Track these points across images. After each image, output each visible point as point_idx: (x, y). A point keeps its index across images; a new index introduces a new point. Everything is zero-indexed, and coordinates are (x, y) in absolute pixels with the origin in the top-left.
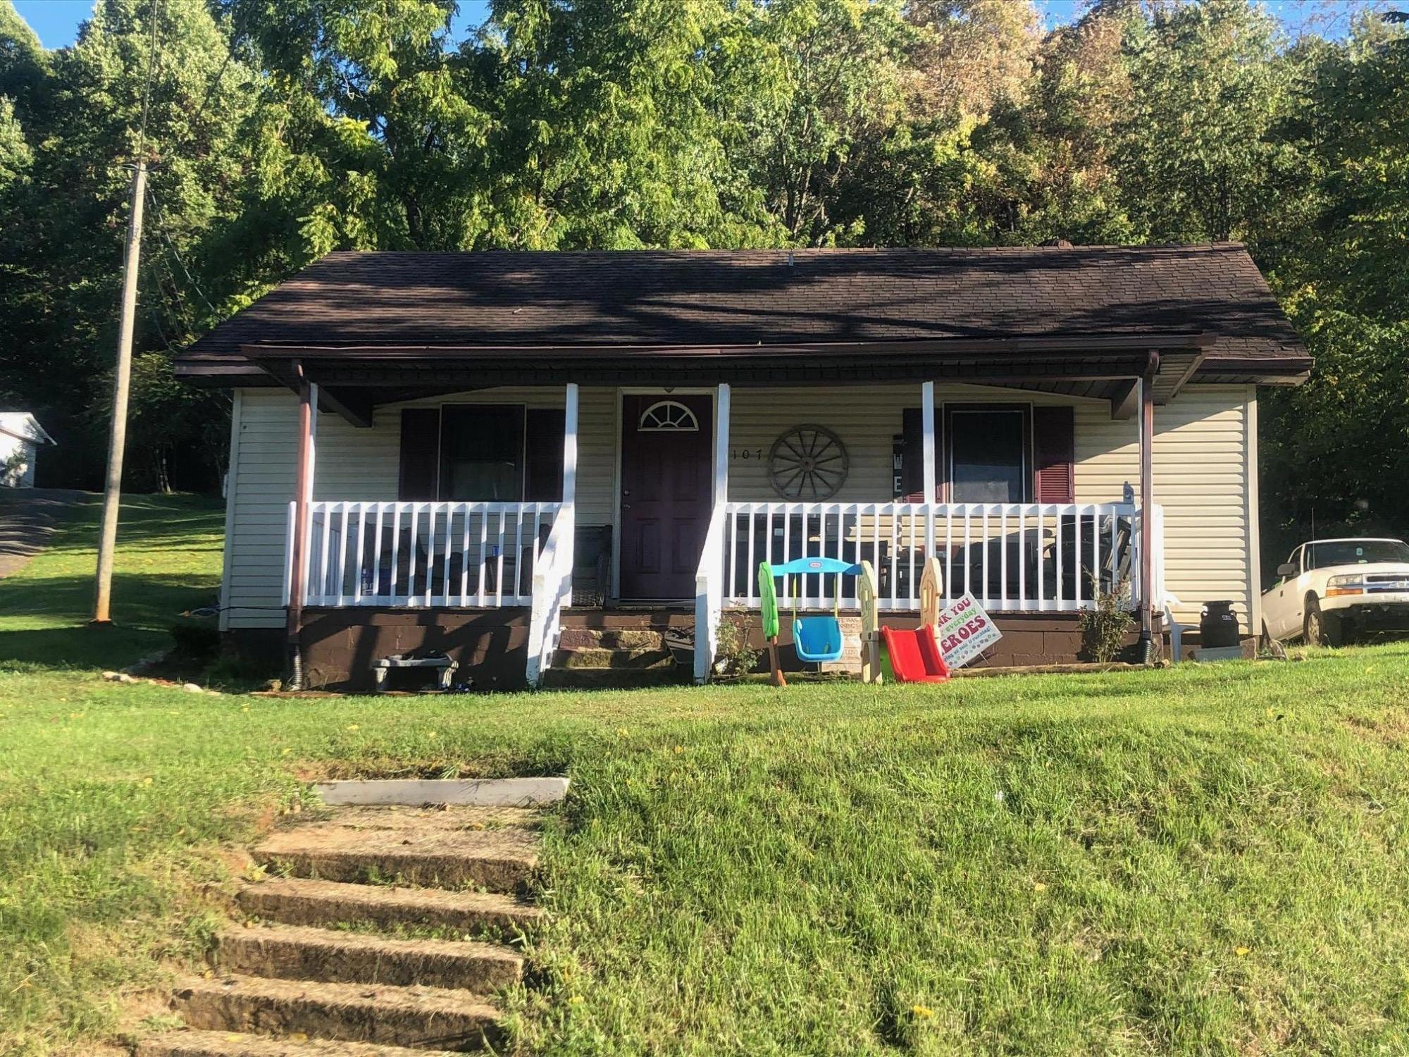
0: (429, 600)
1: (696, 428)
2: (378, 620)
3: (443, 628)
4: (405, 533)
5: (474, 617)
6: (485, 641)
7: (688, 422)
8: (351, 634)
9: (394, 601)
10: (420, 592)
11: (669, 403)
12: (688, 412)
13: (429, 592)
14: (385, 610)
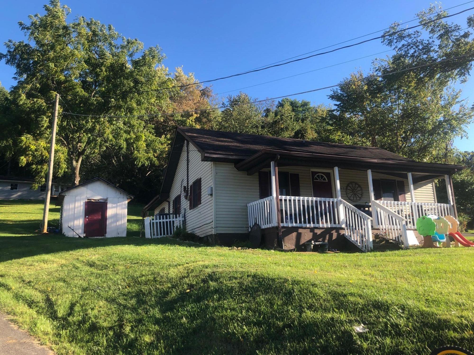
0: (312, 225)
1: (327, 181)
2: (300, 231)
3: (317, 233)
4: (304, 206)
5: (323, 230)
6: (327, 236)
7: (325, 179)
8: (294, 234)
9: (304, 225)
10: (309, 223)
11: (320, 174)
12: (325, 177)
13: (312, 223)
14: (302, 228)
